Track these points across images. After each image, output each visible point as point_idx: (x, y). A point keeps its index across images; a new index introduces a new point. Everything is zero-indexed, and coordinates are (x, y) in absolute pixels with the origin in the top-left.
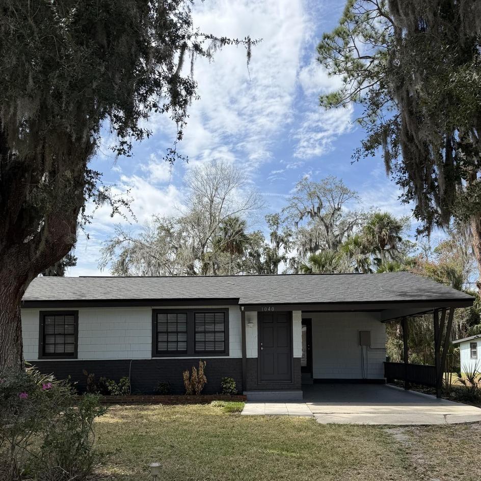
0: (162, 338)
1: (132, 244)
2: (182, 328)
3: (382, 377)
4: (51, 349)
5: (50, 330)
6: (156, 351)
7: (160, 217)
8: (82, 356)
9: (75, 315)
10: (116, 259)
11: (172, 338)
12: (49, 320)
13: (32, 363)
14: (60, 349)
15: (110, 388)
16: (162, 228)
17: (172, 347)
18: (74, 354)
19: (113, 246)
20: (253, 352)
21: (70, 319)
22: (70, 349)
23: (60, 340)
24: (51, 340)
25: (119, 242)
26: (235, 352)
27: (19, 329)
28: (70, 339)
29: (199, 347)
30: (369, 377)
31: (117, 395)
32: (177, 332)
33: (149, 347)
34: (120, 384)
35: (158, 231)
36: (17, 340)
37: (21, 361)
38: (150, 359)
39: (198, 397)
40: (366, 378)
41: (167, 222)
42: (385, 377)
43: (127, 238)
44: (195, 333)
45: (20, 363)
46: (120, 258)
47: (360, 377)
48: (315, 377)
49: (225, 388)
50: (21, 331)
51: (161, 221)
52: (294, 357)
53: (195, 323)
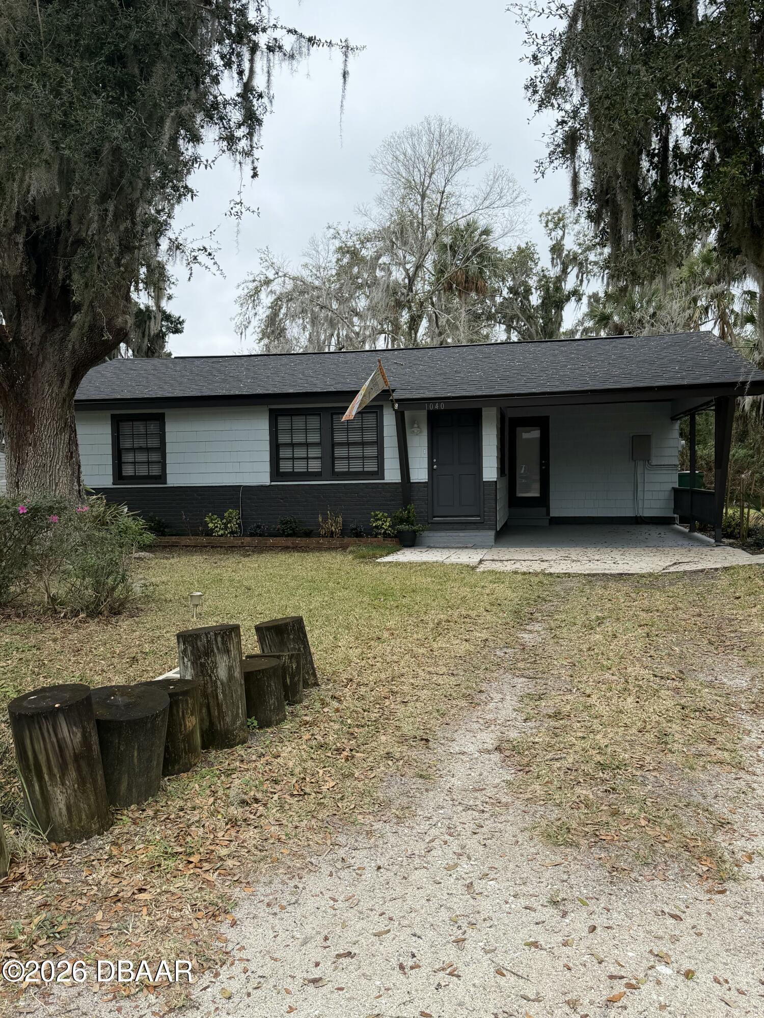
0: (285, 453)
1: (289, 285)
2: (314, 438)
3: (670, 514)
4: (128, 471)
5: (126, 444)
6: (276, 473)
7: (342, 228)
8: (173, 480)
9: (160, 419)
10: (263, 312)
11: (300, 452)
12: (126, 428)
13: (98, 491)
14: (143, 471)
15: (211, 525)
16: (342, 250)
17: (300, 467)
18: (162, 478)
19: (257, 291)
20: (420, 473)
21: (153, 427)
22: (155, 471)
23: (141, 457)
24: (128, 457)
25: (268, 282)
26: (392, 474)
27: (73, 442)
28: (155, 457)
29: (340, 467)
30: (647, 513)
31: (222, 535)
32: (307, 445)
33: (267, 467)
34: (225, 521)
35: (336, 256)
36: (71, 457)
37: (79, 485)
38: (268, 484)
39: (336, 542)
40: (641, 514)
41: (355, 238)
42: (674, 513)
43: (280, 274)
44: (333, 445)
45: (77, 488)
46: (268, 312)
47: (629, 513)
48: (552, 515)
49: (376, 527)
50: (77, 445)
51: (343, 236)
52: (484, 480)
53: (332, 429)
